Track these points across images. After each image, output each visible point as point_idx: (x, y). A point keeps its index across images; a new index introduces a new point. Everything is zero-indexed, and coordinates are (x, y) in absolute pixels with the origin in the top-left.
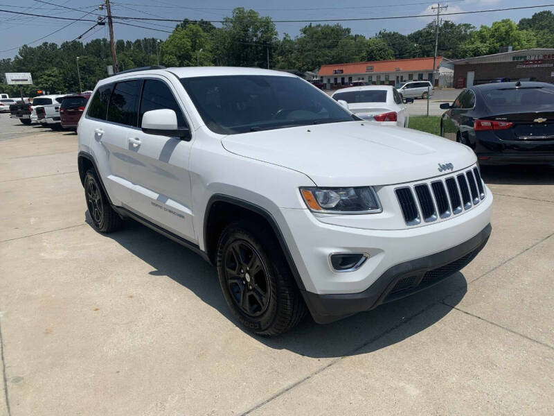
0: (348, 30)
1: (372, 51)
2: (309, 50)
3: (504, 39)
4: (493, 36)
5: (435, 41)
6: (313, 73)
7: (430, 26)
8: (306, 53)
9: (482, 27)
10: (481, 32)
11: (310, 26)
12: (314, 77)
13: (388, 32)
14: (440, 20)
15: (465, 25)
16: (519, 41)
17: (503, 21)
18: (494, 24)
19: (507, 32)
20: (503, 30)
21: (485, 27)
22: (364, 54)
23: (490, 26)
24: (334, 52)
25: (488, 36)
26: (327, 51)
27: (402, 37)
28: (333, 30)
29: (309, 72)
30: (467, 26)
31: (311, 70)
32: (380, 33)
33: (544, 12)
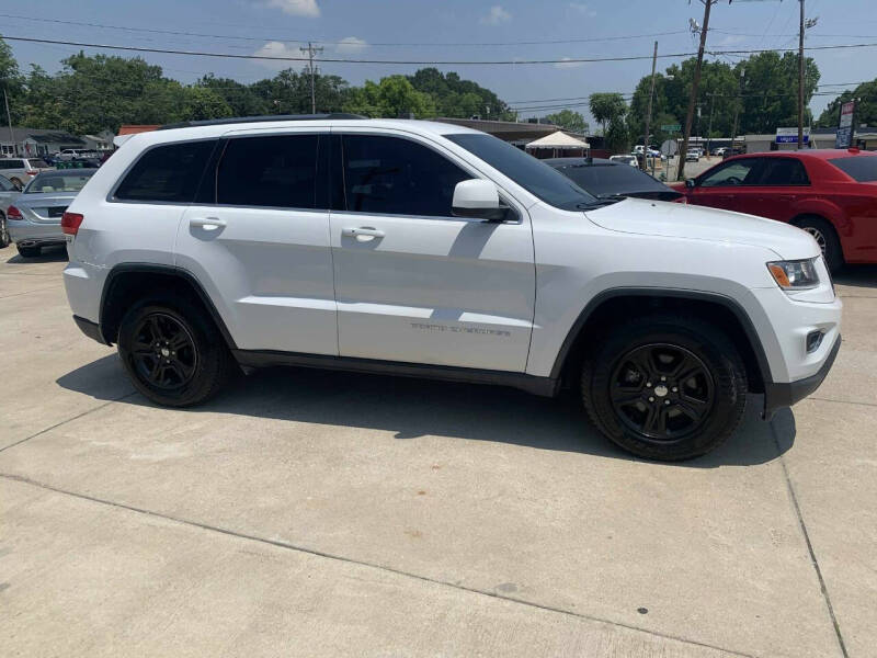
0: (158, 70)
1: (202, 107)
2: (89, 98)
3: (398, 102)
4: (383, 96)
5: (311, 97)
6: (97, 139)
7: (284, 75)
8: (84, 104)
9: (367, 82)
10: (367, 90)
11: (81, 56)
12: (100, 144)
13: (217, 77)
14: (314, 67)
15: (332, 77)
16: (416, 106)
17: (394, 77)
18: (383, 80)
19: (400, 93)
20: (396, 88)
21: (372, 84)
22: (187, 111)
23: (378, 83)
24: (138, 105)
25: (377, 96)
26: (125, 103)
27: (241, 88)
28: (130, 67)
29: (91, 137)
30: (337, 80)
31: (95, 134)
32: (205, 79)
33: (430, 69)
